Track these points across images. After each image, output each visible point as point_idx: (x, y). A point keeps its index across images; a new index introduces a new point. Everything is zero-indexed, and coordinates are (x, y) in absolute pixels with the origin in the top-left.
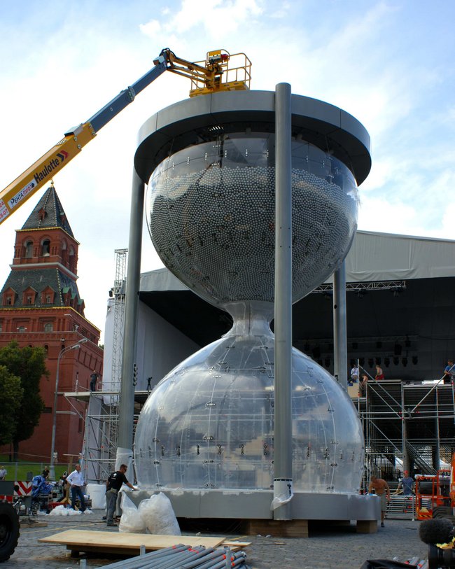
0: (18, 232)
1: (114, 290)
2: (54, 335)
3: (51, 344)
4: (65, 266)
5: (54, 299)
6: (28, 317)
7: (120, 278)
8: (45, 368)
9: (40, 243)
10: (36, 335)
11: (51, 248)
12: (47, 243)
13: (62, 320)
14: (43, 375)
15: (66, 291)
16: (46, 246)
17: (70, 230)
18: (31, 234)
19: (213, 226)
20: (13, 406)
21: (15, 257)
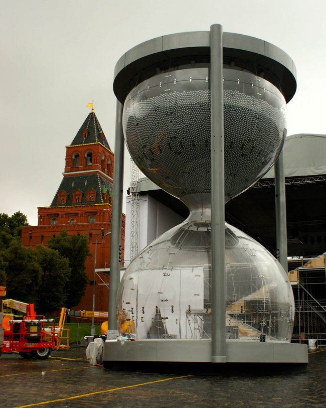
0: (68, 148)
1: (131, 189)
2: (96, 225)
3: (94, 232)
4: (104, 172)
5: (96, 197)
6: (77, 212)
7: (135, 180)
8: (89, 251)
9: (84, 155)
10: (83, 226)
11: (93, 159)
12: (90, 155)
13: (102, 214)
14: (87, 257)
15: (105, 191)
16: (89, 158)
17: (108, 144)
18: (78, 149)
19: (168, 137)
20: (62, 281)
21: (66, 166)
